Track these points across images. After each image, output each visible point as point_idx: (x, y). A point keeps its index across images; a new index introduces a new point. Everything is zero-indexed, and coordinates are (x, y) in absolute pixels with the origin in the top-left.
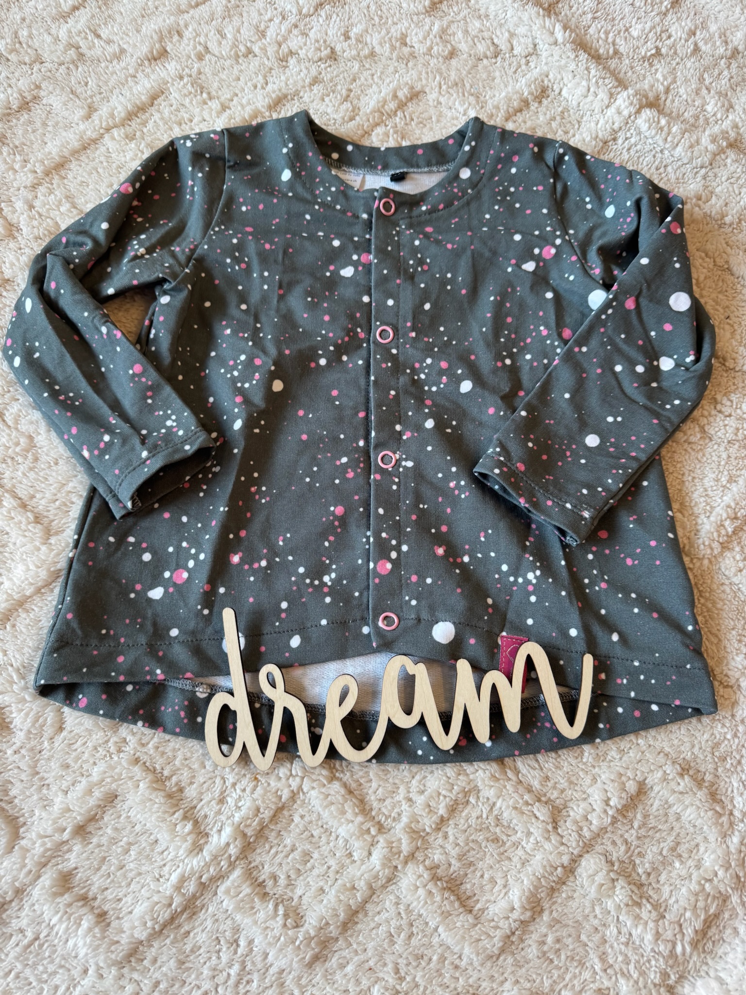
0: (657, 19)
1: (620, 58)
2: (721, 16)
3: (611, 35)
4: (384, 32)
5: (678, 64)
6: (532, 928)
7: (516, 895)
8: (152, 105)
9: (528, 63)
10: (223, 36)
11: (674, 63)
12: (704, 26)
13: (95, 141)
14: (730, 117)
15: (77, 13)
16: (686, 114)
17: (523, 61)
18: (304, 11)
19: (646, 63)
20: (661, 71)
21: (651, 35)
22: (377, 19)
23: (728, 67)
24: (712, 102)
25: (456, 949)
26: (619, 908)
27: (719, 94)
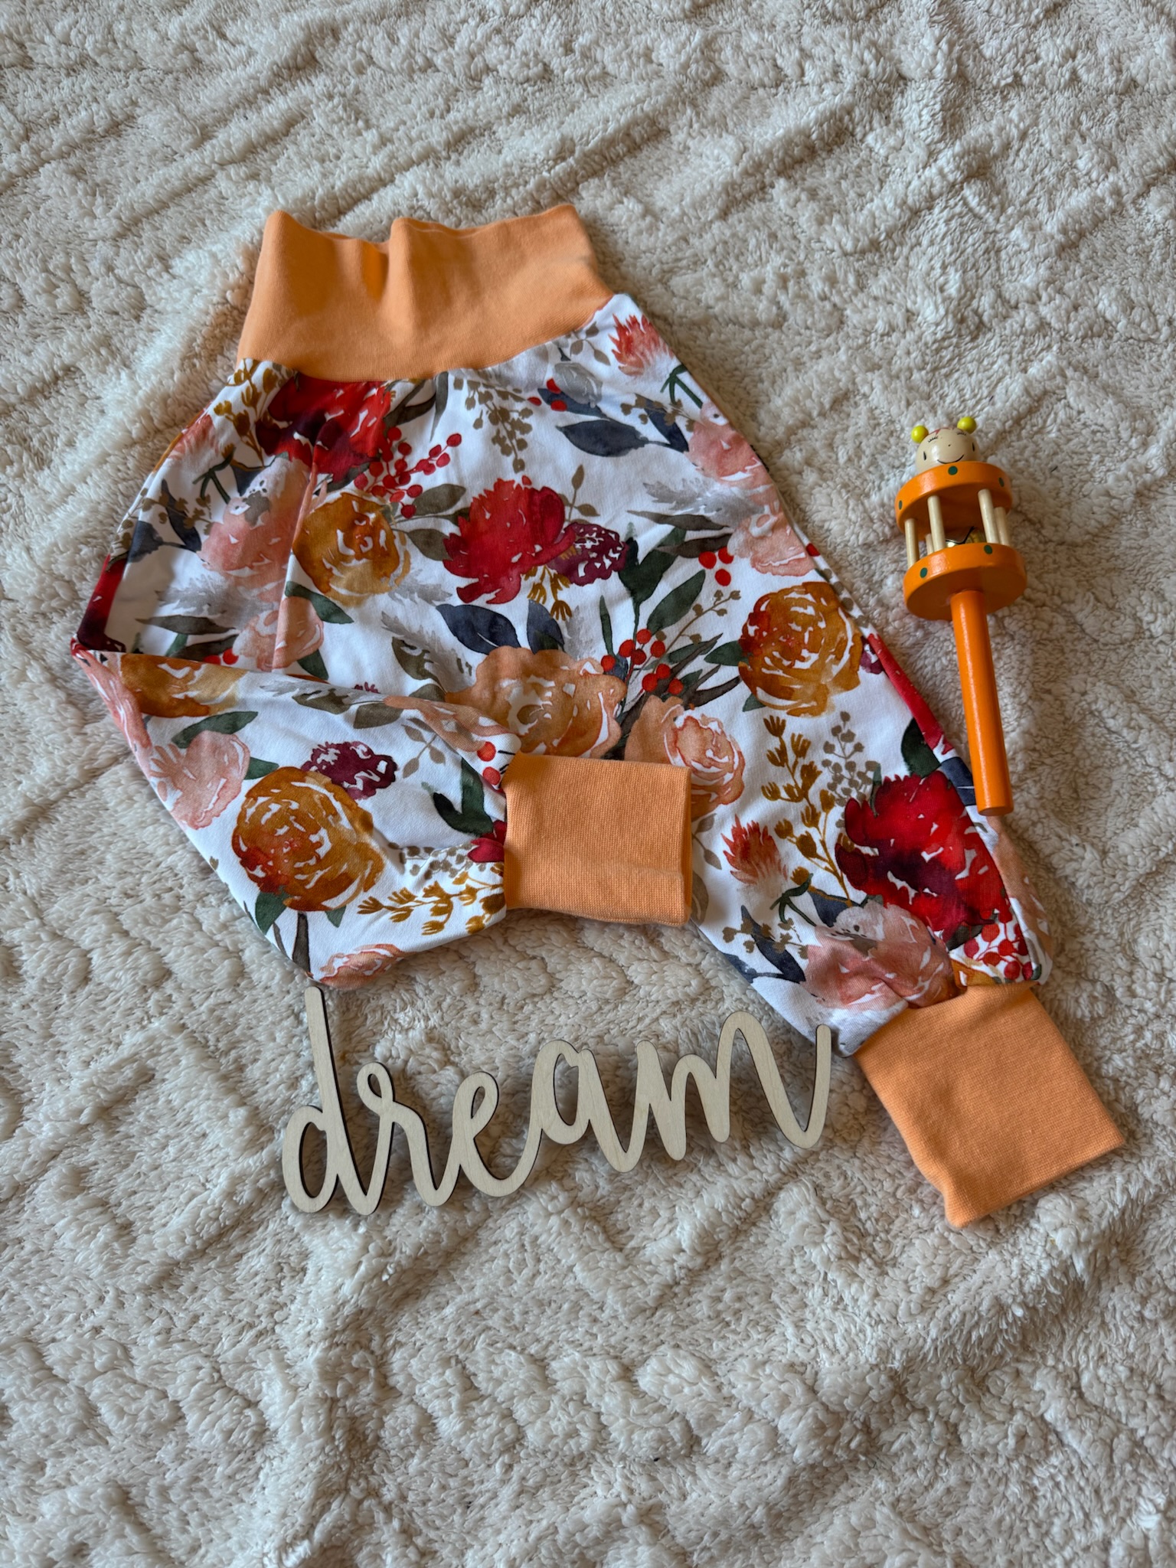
0: (1022, 34)
1: (963, 86)
2: (1117, 34)
3: (956, 48)
4: (620, 45)
5: (1045, 98)
6: (704, 1279)
7: (685, 1233)
8: (287, 134)
10: (394, 40)
11: (1039, 97)
12: (1090, 46)
13: (205, 180)
14: (1111, 178)
16: (1046, 171)
17: (816, 90)
18: (512, 10)
19: (998, 97)
20: (1017, 108)
21: (1010, 55)
22: (613, 25)
23: (1119, 107)
24: (1087, 154)
25: (595, 1296)
26: (828, 1261)
27: (1099, 144)
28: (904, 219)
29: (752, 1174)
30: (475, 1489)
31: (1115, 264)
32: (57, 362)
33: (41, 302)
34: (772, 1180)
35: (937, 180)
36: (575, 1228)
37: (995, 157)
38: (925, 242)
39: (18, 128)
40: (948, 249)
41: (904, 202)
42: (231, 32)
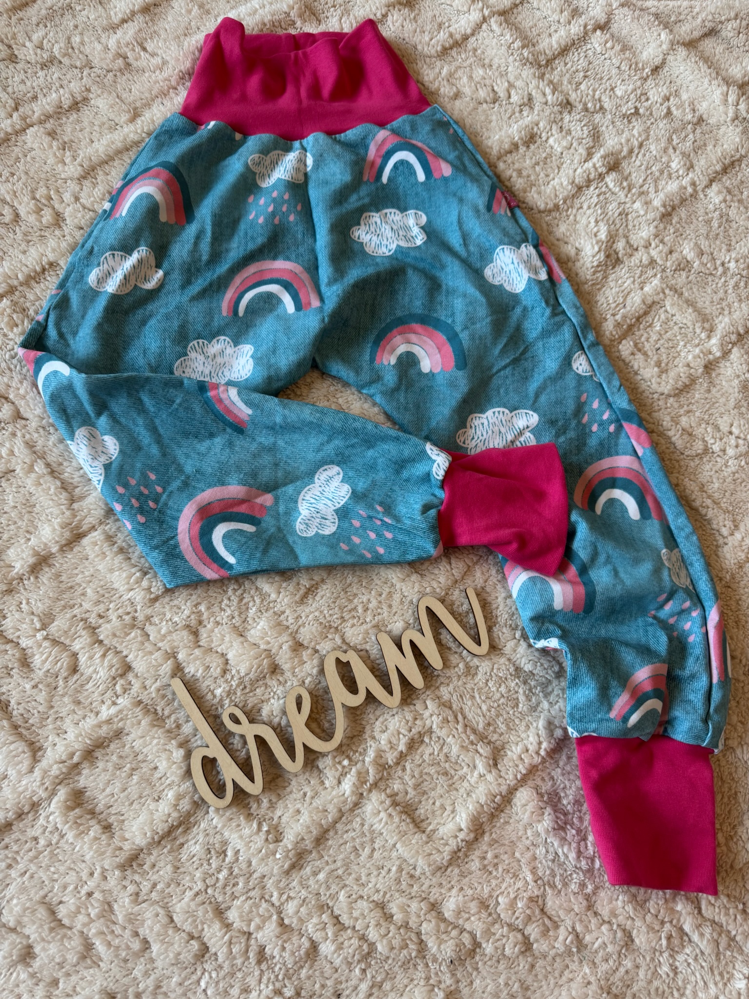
0: (639, 83)
1: (603, 113)
2: (692, 88)
3: (598, 92)
5: (652, 124)
6: (475, 846)
7: (463, 819)
9: (521, 111)
11: (649, 123)
12: (677, 94)
14: (690, 175)
15: (125, 25)
16: (654, 168)
17: (517, 109)
19: (626, 120)
20: (637, 127)
21: (632, 96)
23: (694, 132)
24: (677, 160)
25: (411, 862)
26: (547, 832)
27: (683, 154)
28: (573, 192)
29: (500, 780)
30: (343, 986)
31: (692, 227)
32: (45, 260)
33: (32, 219)
34: (512, 784)
35: (592, 170)
36: (396, 819)
37: (625, 157)
38: (585, 206)
39: (11, 103)
40: (599, 212)
41: (573, 182)
42: (150, 46)
